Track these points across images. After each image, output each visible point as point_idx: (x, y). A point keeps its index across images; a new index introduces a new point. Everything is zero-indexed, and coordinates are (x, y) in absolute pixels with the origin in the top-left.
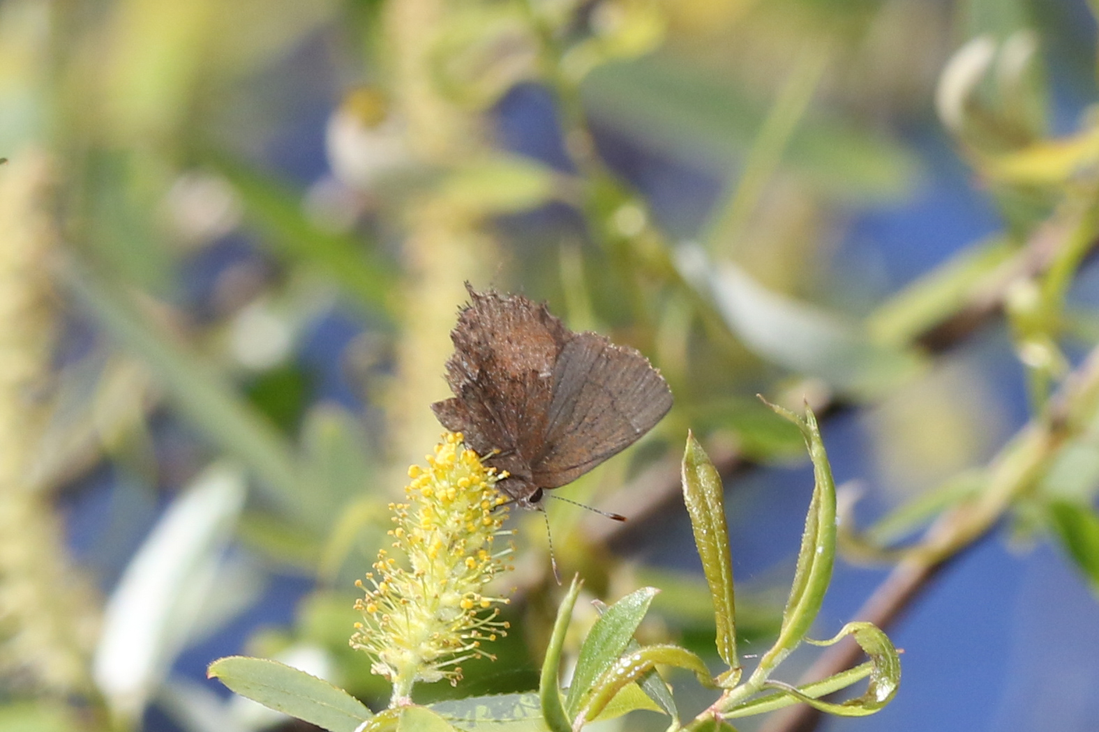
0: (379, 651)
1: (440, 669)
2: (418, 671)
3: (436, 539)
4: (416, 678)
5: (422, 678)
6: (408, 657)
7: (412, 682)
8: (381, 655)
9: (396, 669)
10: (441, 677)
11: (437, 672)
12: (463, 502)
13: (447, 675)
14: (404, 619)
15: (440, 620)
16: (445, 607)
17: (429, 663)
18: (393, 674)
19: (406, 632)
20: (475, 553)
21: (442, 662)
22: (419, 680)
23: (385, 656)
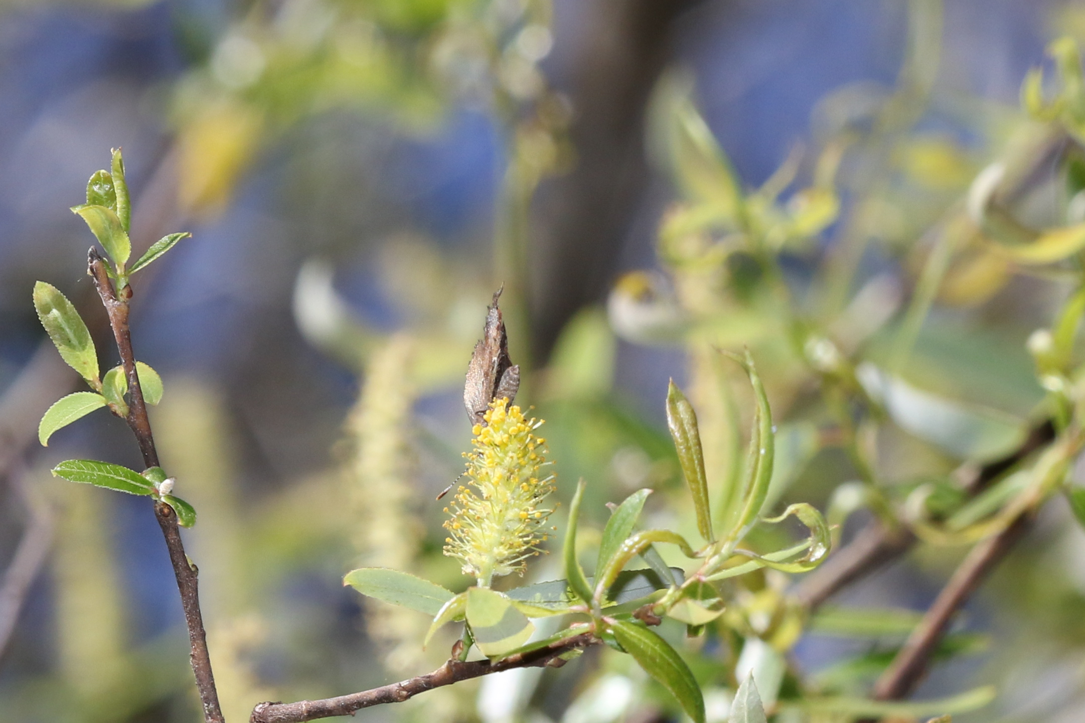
0: (465, 556)
1: (510, 565)
2: (494, 568)
3: (499, 472)
4: (493, 572)
5: (498, 573)
6: (485, 560)
7: (491, 576)
8: (466, 558)
9: (479, 569)
10: (511, 571)
11: (508, 567)
12: (515, 445)
13: (516, 569)
14: (480, 531)
15: (507, 530)
16: (510, 520)
17: (502, 562)
18: (477, 572)
19: (482, 541)
20: (527, 480)
21: (511, 560)
22: (495, 574)
23: (469, 559)
